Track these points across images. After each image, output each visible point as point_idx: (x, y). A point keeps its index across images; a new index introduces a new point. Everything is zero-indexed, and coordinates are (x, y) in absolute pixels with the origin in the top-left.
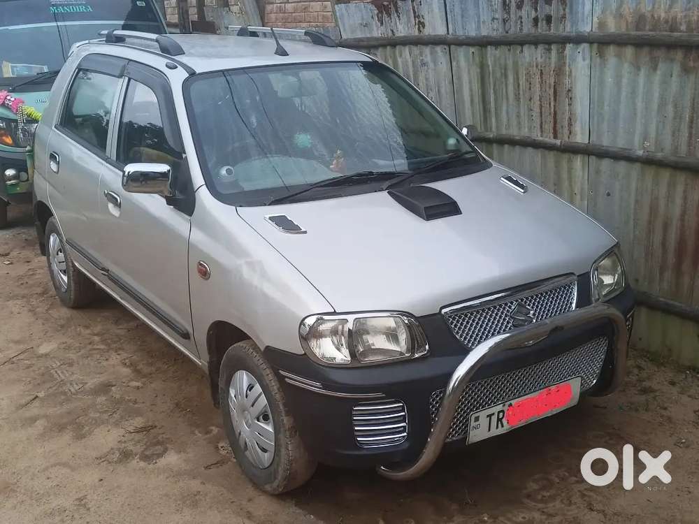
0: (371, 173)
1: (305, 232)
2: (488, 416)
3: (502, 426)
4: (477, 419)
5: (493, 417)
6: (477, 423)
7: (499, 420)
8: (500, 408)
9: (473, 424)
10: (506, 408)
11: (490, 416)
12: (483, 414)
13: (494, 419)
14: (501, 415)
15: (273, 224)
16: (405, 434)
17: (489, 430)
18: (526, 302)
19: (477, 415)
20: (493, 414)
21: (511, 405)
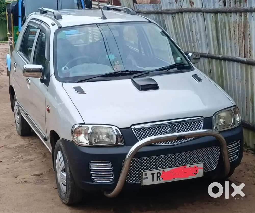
0: (127, 71)
1: (86, 93)
2: (151, 174)
3: (160, 180)
4: (146, 174)
5: (154, 175)
6: (146, 176)
7: (158, 177)
8: (158, 171)
9: (144, 176)
10: (161, 172)
11: (153, 174)
12: (149, 173)
13: (155, 176)
14: (159, 175)
15: (74, 90)
16: (113, 177)
17: (153, 181)
18: (174, 127)
19: (145, 172)
20: (154, 174)
21: (164, 171)
